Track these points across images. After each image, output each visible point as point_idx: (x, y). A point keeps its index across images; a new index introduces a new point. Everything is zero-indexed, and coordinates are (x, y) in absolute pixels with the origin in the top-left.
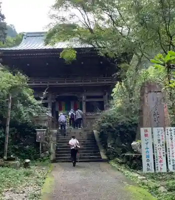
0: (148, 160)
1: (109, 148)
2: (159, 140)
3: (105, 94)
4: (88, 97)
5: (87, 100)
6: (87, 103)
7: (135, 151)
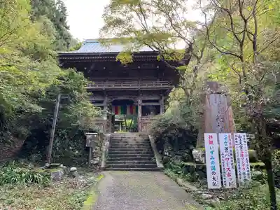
0: (213, 173)
1: (166, 155)
2: (227, 149)
3: (161, 98)
4: (144, 101)
5: (143, 104)
6: (143, 107)
7: (197, 160)
